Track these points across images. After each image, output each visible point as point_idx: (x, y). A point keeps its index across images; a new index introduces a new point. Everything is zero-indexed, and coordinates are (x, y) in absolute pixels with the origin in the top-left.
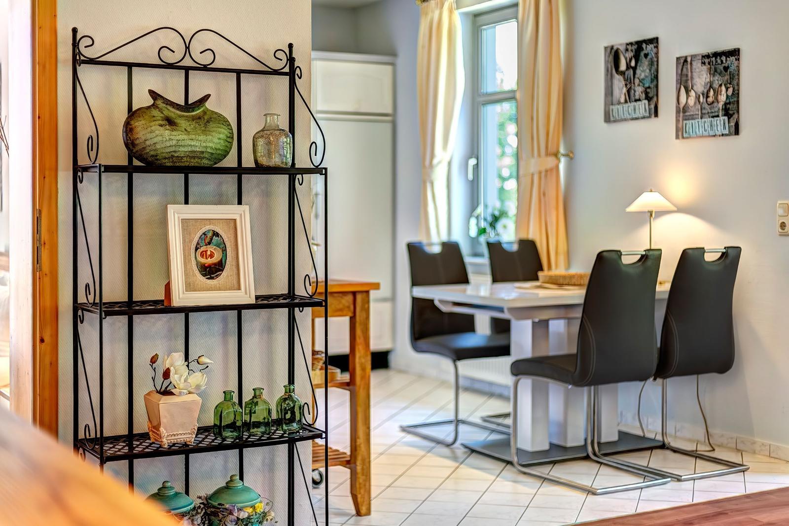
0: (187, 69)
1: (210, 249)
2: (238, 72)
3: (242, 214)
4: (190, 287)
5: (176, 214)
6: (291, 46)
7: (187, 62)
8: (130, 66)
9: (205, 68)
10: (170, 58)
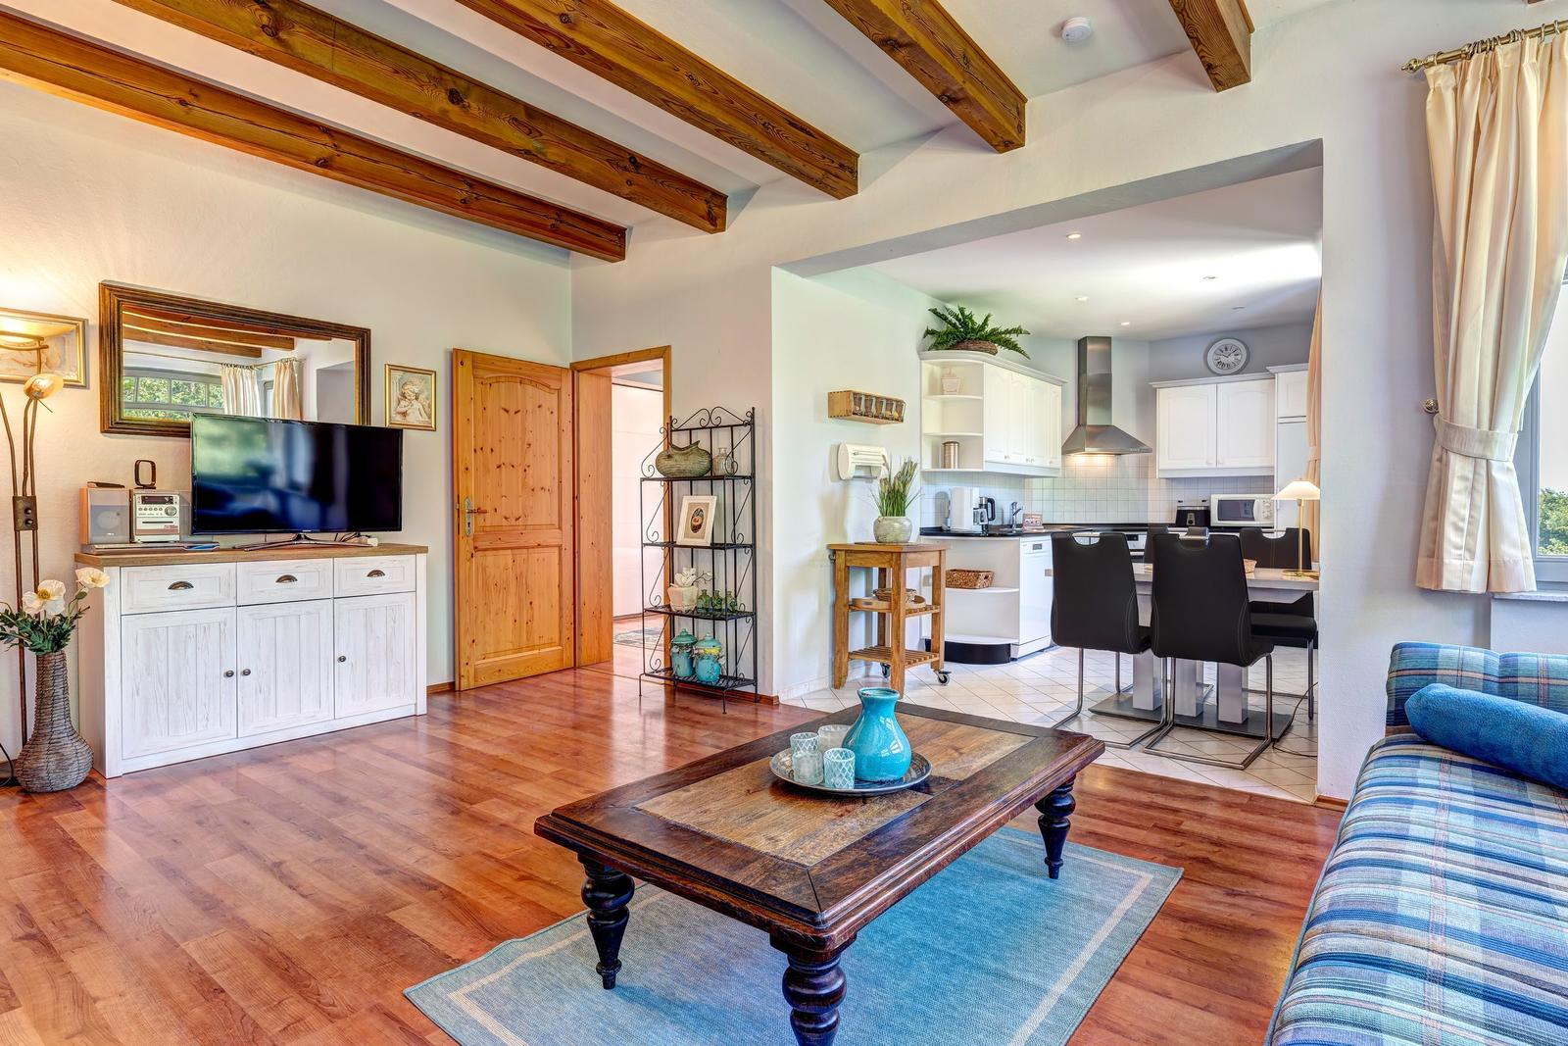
0: (711, 428)
1: (698, 518)
2: (732, 426)
3: (712, 501)
4: (686, 536)
5: (687, 501)
6: (753, 409)
7: (710, 425)
8: (690, 430)
9: (717, 427)
10: (704, 424)
